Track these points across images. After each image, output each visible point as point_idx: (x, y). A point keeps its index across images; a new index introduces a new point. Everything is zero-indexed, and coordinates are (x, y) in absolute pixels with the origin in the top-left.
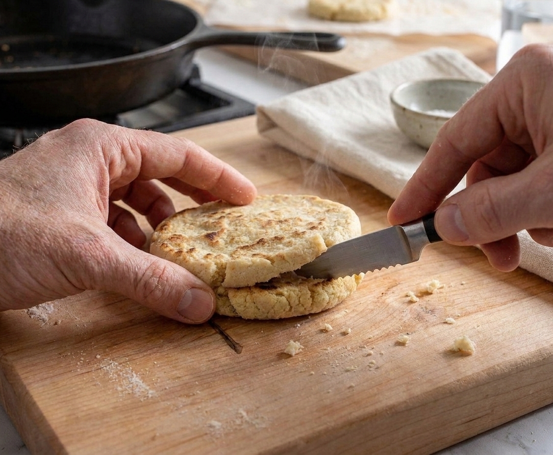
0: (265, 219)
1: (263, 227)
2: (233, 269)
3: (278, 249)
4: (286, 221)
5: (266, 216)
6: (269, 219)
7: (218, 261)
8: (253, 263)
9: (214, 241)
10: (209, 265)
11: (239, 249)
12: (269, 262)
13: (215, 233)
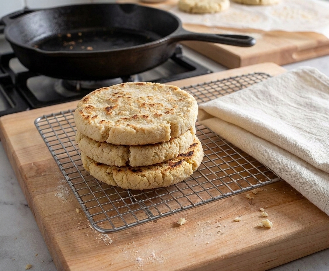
0: (142, 102)
1: (140, 107)
2: (114, 132)
3: (143, 123)
4: (153, 105)
5: (143, 99)
6: (145, 102)
7: (107, 125)
8: (126, 130)
9: (109, 112)
10: (101, 128)
11: (121, 120)
12: (135, 131)
13: (112, 107)
